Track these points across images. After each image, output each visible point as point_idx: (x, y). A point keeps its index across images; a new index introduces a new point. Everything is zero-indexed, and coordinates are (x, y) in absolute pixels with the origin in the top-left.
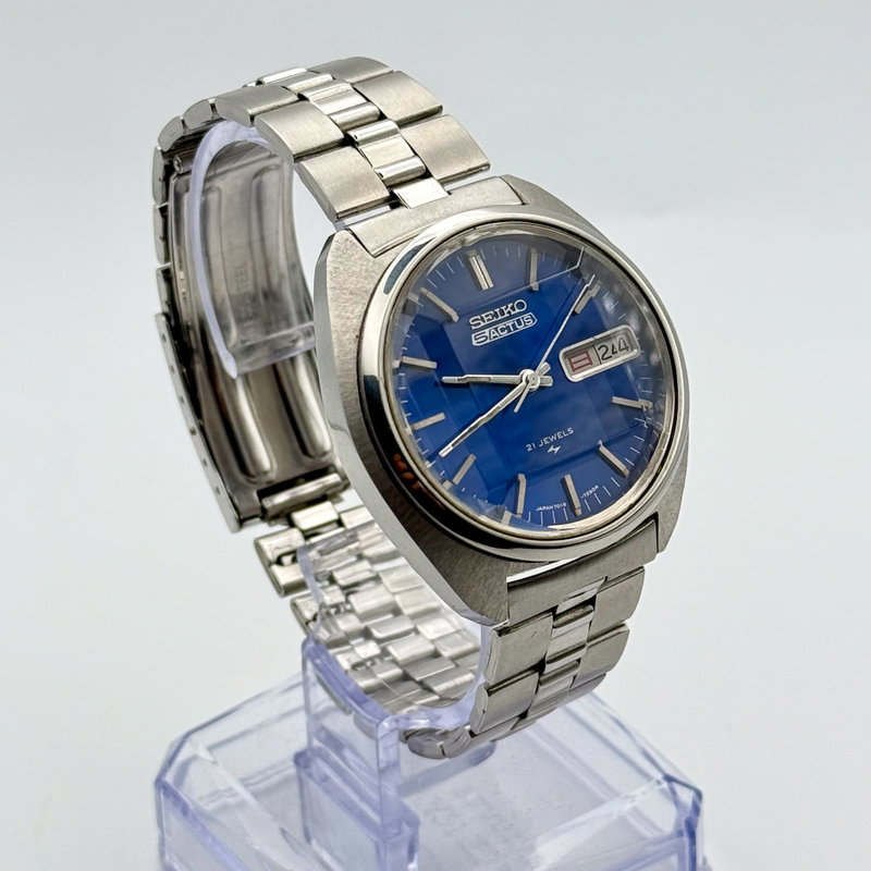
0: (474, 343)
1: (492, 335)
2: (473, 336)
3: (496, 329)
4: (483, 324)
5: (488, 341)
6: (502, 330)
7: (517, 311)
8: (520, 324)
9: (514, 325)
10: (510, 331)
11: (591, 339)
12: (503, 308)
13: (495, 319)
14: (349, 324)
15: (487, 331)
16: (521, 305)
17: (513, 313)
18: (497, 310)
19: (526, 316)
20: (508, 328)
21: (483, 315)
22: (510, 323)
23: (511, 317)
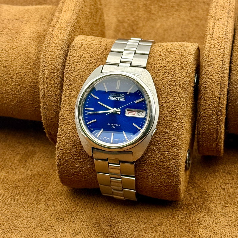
4: (112, 95)
5: (112, 99)
6: (116, 98)
9: (119, 99)
12: (119, 94)
16: (123, 95)
17: (121, 96)
18: (117, 94)
19: (123, 98)
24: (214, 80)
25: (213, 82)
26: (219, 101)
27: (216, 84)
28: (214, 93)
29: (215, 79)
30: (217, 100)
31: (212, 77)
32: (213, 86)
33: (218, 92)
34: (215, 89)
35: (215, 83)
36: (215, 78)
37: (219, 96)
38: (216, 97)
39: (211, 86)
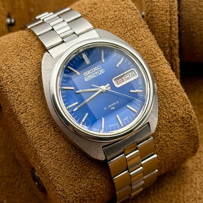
0: (86, 80)
1: (91, 77)
2: (85, 78)
3: (92, 75)
4: (88, 74)
5: (90, 79)
6: (94, 75)
7: (98, 69)
8: (99, 73)
9: (98, 73)
10: (96, 75)
11: (122, 74)
12: (94, 69)
13: (91, 72)
14: (47, 80)
15: (89, 76)
16: (99, 67)
17: (97, 70)
18: (92, 70)
19: (101, 70)
20: (96, 74)
21: (88, 72)
22: (96, 73)
23: (96, 71)
24: (161, 7)
25: (161, 9)
26: (170, 31)
27: (164, 12)
28: (163, 23)
29: (163, 6)
30: (168, 31)
31: (158, 4)
32: (160, 14)
33: (167, 21)
34: (164, 18)
35: (162, 10)
36: (162, 4)
37: (169, 25)
38: (166, 27)
39: (159, 15)
